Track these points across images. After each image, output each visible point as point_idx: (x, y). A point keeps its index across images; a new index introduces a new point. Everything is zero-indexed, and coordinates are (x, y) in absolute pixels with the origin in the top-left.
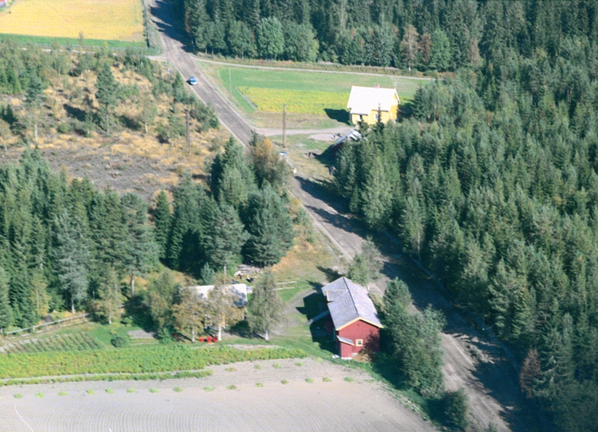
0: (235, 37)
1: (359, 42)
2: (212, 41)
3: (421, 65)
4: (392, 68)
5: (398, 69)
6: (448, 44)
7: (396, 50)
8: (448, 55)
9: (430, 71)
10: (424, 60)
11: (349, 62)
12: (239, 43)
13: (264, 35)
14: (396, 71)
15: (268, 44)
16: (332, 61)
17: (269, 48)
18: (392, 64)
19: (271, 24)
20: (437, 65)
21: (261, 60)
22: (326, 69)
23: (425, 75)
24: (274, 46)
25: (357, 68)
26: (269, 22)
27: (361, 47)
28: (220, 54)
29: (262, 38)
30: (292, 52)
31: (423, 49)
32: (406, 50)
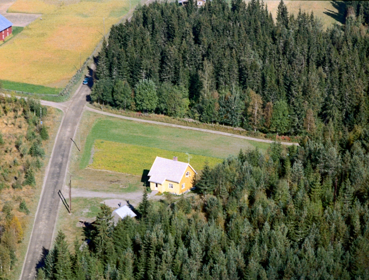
0: (118, 93)
1: (214, 106)
2: (102, 94)
3: (264, 128)
4: (241, 129)
5: (245, 130)
6: (287, 113)
7: (245, 114)
8: (286, 122)
9: (271, 134)
10: (266, 125)
11: (206, 121)
12: (120, 98)
13: (140, 94)
14: (242, 132)
15: (142, 101)
16: (194, 118)
17: (143, 104)
18: (242, 126)
19: (147, 85)
20: (276, 129)
21: (138, 113)
22: (187, 125)
23: (265, 137)
24: (148, 102)
25: (212, 127)
26: (145, 83)
27: (215, 110)
28: (108, 105)
29: (138, 96)
30: (163, 109)
31: (266, 115)
32: (252, 115)
